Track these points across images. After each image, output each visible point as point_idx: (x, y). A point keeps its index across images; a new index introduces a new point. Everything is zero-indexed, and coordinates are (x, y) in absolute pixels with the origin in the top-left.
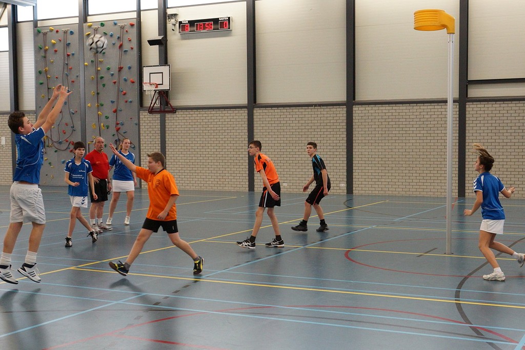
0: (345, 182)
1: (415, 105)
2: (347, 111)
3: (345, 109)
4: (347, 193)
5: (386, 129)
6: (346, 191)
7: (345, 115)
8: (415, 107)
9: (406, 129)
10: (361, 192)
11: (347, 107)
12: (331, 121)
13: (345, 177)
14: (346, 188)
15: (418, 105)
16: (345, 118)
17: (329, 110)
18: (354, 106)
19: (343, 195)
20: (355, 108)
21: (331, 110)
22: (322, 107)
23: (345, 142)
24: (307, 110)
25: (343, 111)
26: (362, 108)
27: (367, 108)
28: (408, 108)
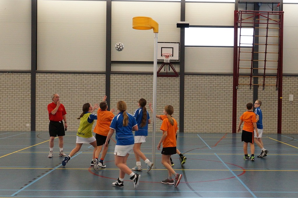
0: (30, 123)
1: (78, 74)
2: (32, 77)
3: (30, 75)
4: (31, 130)
5: (59, 89)
6: (30, 129)
7: (30, 79)
8: (78, 76)
9: (72, 89)
10: (41, 129)
11: (31, 74)
12: (20, 83)
13: (30, 119)
14: (30, 127)
15: (80, 74)
16: (30, 81)
17: (18, 75)
18: (37, 74)
19: (28, 132)
20: (37, 75)
21: (20, 75)
22: (13, 74)
23: (30, 97)
24: (3, 75)
25: (29, 77)
26: (42, 75)
27: (45, 75)
28: (73, 76)
